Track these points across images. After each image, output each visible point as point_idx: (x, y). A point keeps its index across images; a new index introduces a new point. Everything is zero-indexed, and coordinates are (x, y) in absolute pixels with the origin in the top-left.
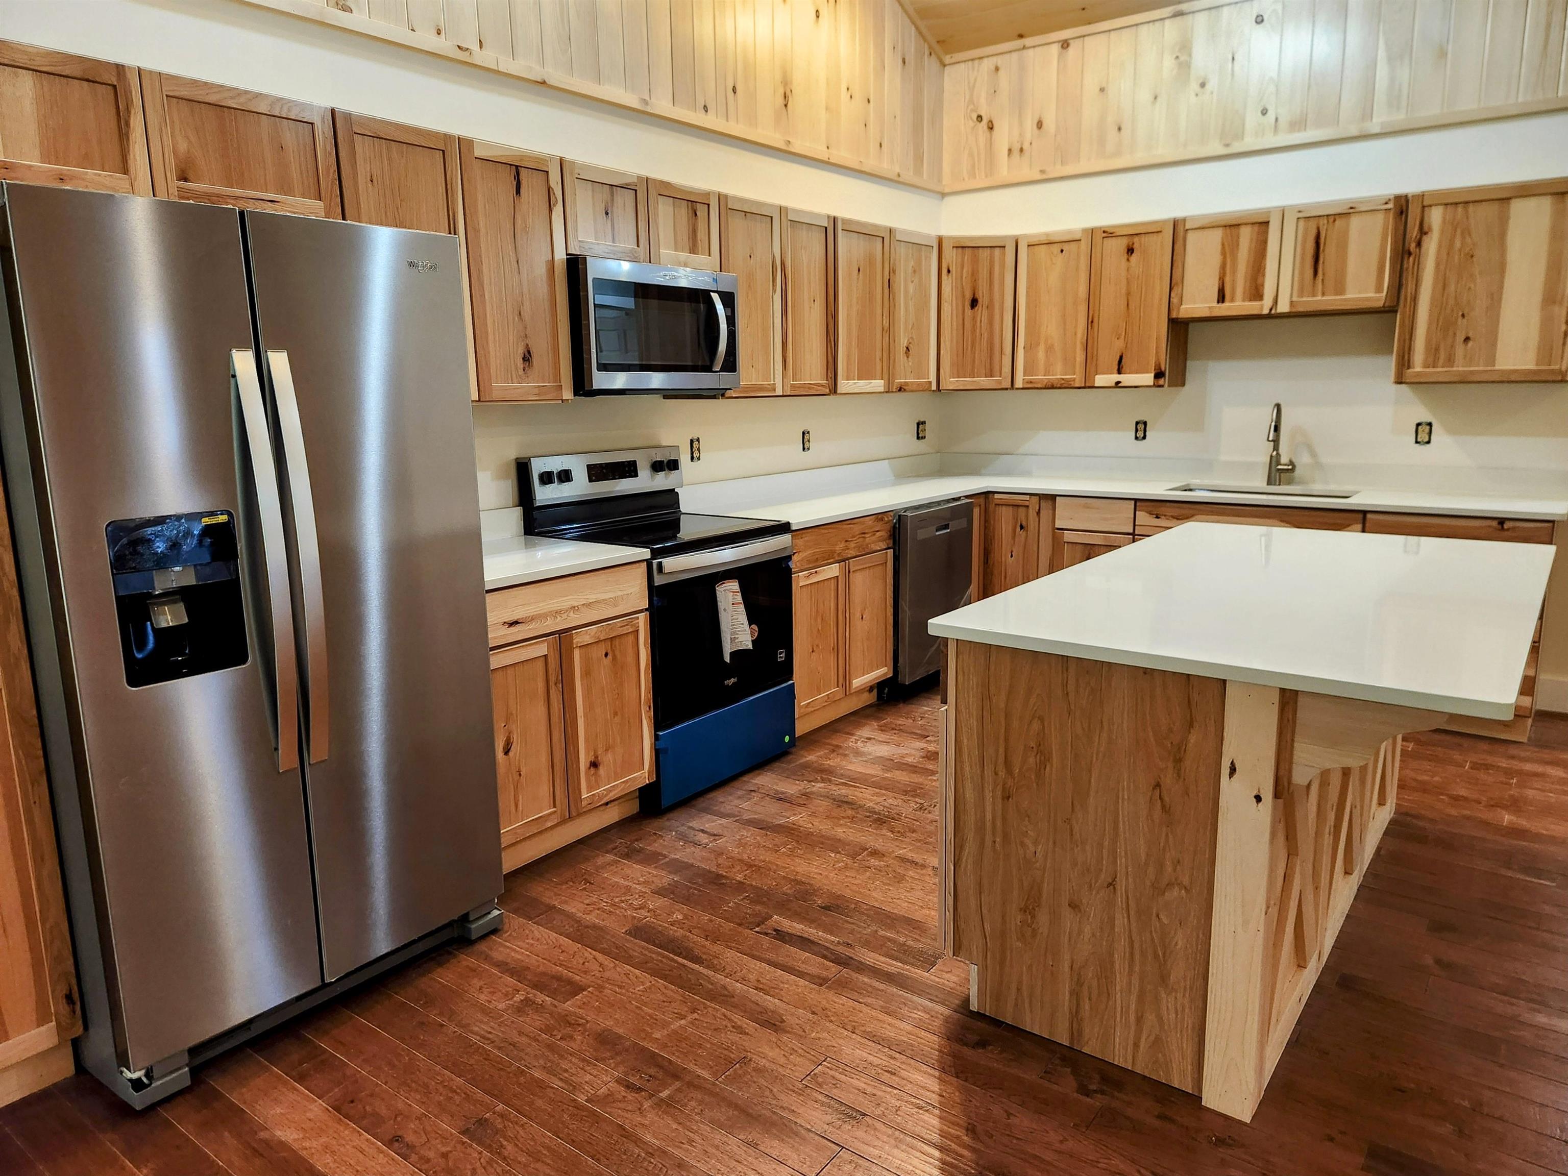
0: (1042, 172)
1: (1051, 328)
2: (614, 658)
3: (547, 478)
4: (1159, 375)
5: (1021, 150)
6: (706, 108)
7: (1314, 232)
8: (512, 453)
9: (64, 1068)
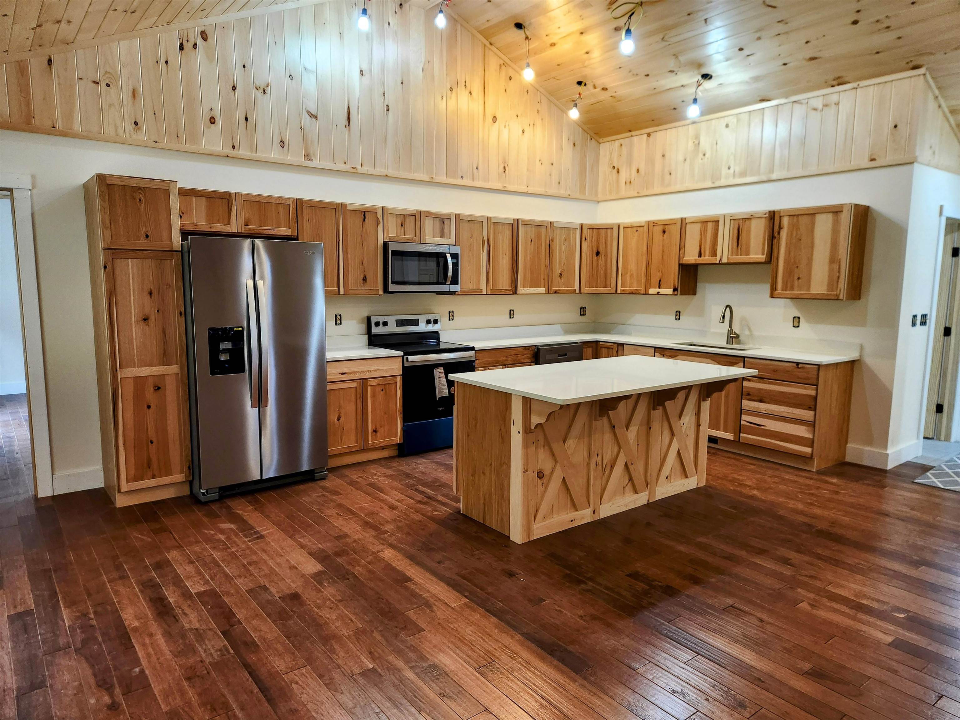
0: (638, 193)
1: (632, 266)
2: (386, 392)
3: (377, 324)
4: (675, 290)
5: (630, 182)
6: (462, 177)
7: (737, 226)
8: (366, 314)
9: (186, 491)
